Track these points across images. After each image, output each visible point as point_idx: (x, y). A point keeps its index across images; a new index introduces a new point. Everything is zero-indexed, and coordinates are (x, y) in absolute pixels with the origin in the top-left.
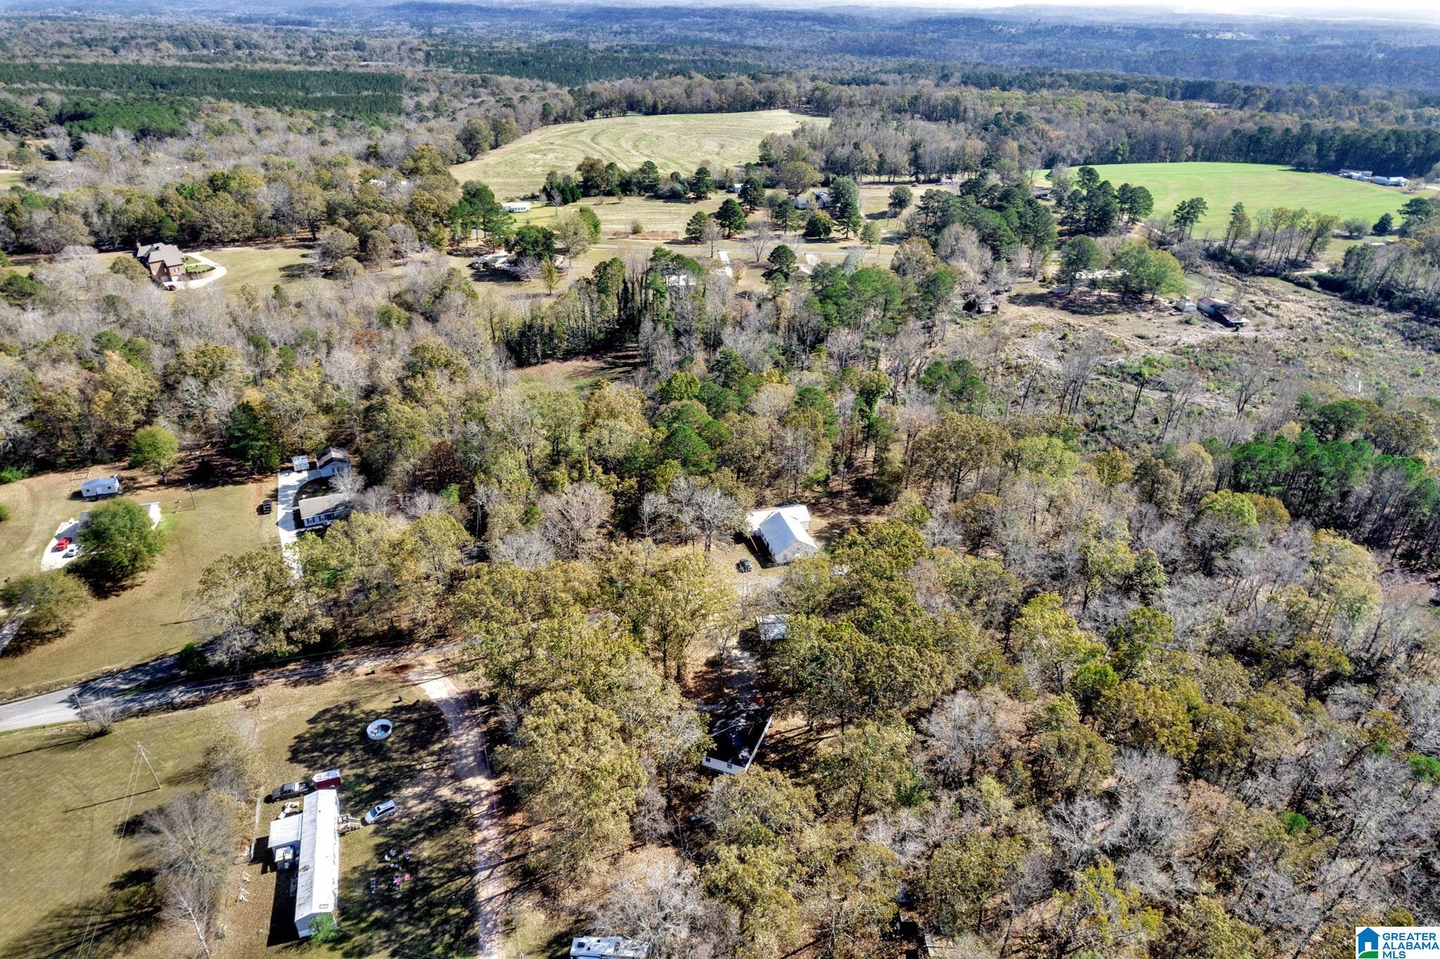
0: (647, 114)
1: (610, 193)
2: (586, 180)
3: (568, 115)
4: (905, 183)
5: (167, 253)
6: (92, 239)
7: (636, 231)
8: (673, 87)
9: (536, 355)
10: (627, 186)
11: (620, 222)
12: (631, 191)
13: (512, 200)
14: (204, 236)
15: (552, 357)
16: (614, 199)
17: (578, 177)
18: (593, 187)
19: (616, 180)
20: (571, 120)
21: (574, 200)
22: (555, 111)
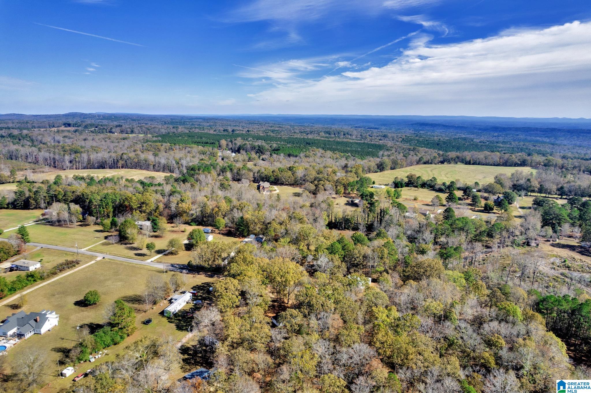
0: (466, 164)
1: (416, 187)
2: (409, 181)
3: (430, 161)
4: (554, 198)
5: (266, 184)
6: (253, 179)
7: (415, 199)
8: (481, 155)
9: (342, 227)
10: (424, 185)
11: (411, 196)
12: (425, 187)
13: (381, 185)
14: (280, 182)
15: (348, 229)
16: (416, 189)
17: (406, 180)
18: (411, 184)
19: (420, 182)
20: (431, 163)
21: (402, 187)
22: (425, 160)
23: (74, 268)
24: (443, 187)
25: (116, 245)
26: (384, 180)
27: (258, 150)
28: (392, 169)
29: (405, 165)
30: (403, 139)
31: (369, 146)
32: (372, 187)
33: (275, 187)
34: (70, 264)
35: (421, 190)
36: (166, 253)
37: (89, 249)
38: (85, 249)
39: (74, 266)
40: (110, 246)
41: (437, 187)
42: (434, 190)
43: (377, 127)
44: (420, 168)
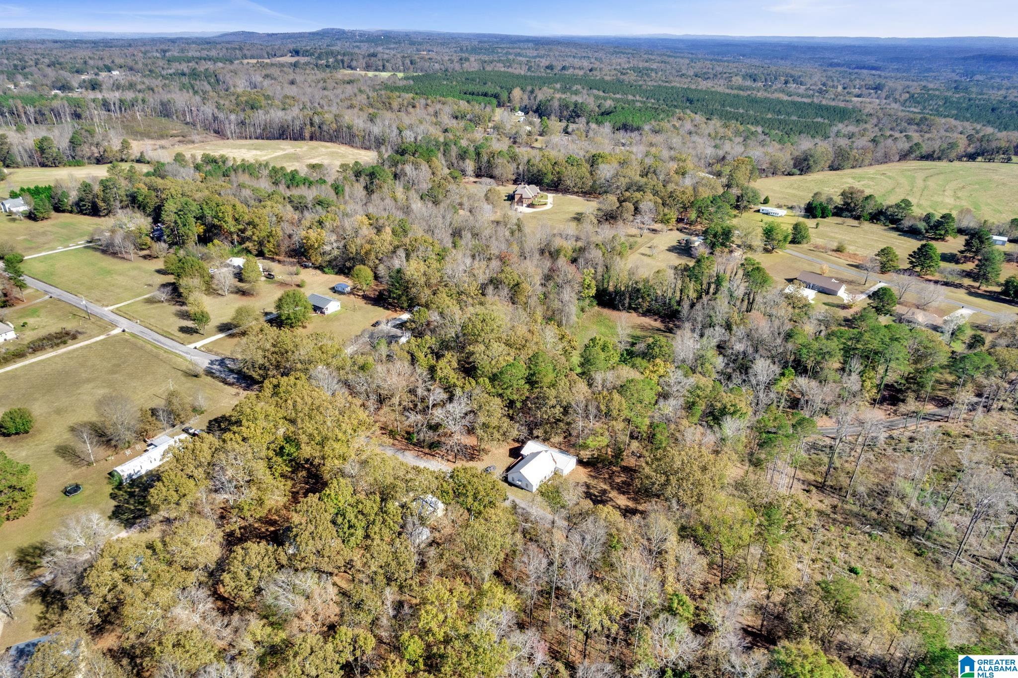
1: (858, 218)
2: (847, 204)
3: (935, 156)
5: (532, 191)
7: (838, 250)
9: (623, 305)
10: (878, 216)
11: (833, 240)
12: (878, 220)
13: (779, 207)
17: (838, 201)
18: (847, 210)
19: (870, 208)
20: (939, 159)
21: (823, 217)
22: (925, 149)
23: (62, 346)
24: (922, 226)
25: (166, 304)
26: (795, 196)
27: (573, 111)
28: (832, 168)
29: (867, 162)
30: (912, 96)
31: (821, 110)
32: (758, 211)
33: (550, 197)
34: (62, 338)
35: (867, 226)
36: (235, 331)
37: (117, 309)
38: (111, 308)
39: (65, 343)
40: (156, 305)
41: (906, 223)
42: (896, 229)
43: (880, 64)
44: (903, 171)
